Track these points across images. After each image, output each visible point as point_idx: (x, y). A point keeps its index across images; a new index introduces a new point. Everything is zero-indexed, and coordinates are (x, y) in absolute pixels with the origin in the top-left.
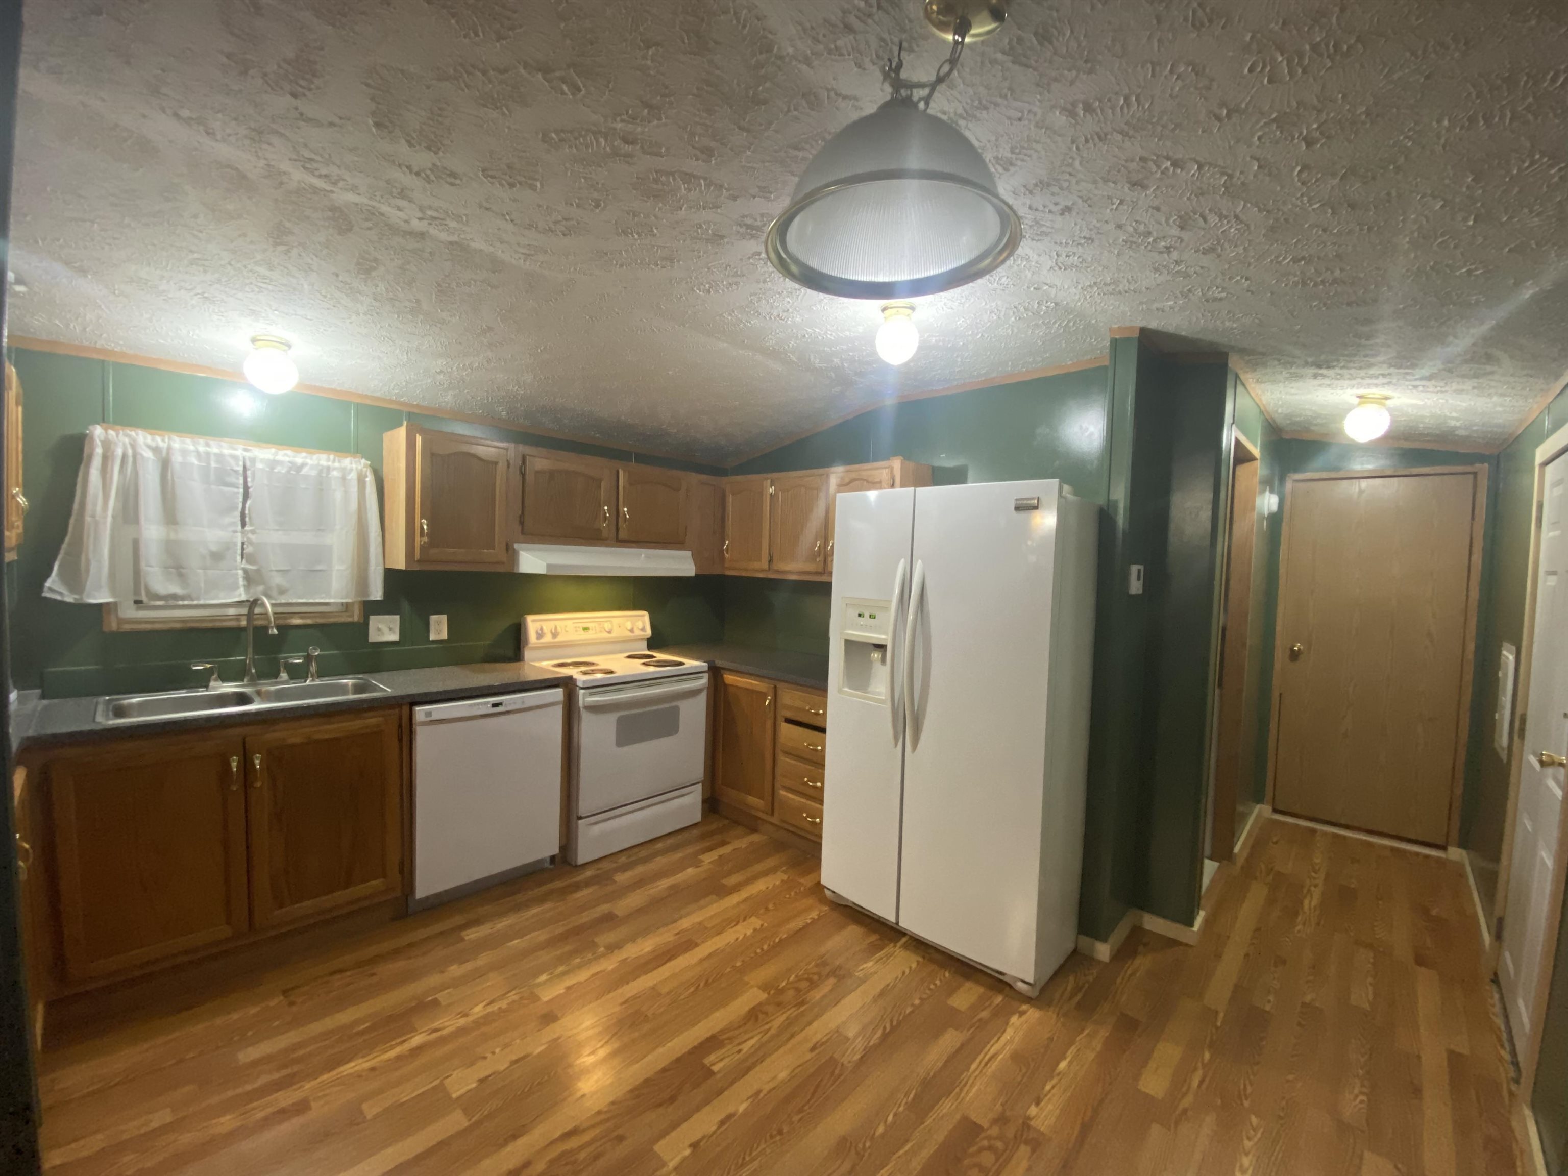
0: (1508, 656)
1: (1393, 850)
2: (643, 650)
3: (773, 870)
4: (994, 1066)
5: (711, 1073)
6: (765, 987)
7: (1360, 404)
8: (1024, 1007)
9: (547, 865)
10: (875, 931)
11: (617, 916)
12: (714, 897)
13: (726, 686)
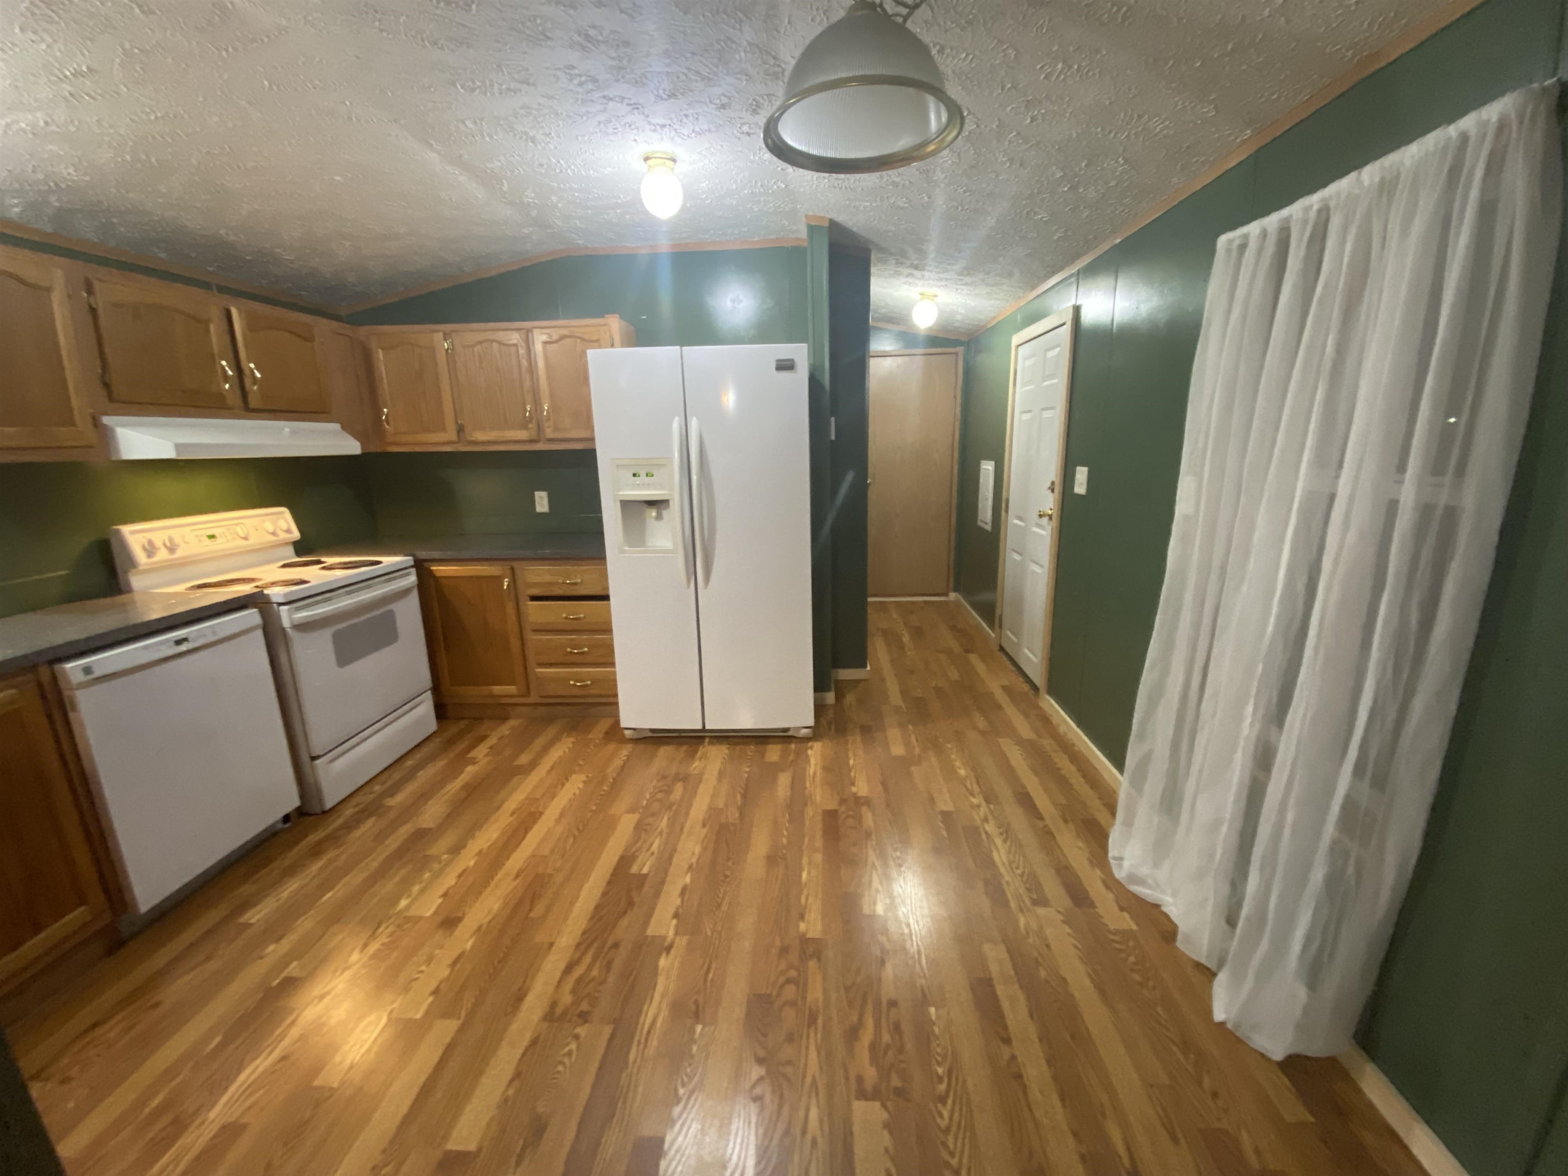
0: (988, 467)
1: (925, 602)
2: (290, 558)
3: (556, 739)
4: (818, 779)
5: (645, 876)
6: (631, 810)
7: (921, 299)
8: (810, 744)
9: (280, 826)
10: (682, 744)
11: (430, 829)
12: (518, 777)
13: (436, 579)
